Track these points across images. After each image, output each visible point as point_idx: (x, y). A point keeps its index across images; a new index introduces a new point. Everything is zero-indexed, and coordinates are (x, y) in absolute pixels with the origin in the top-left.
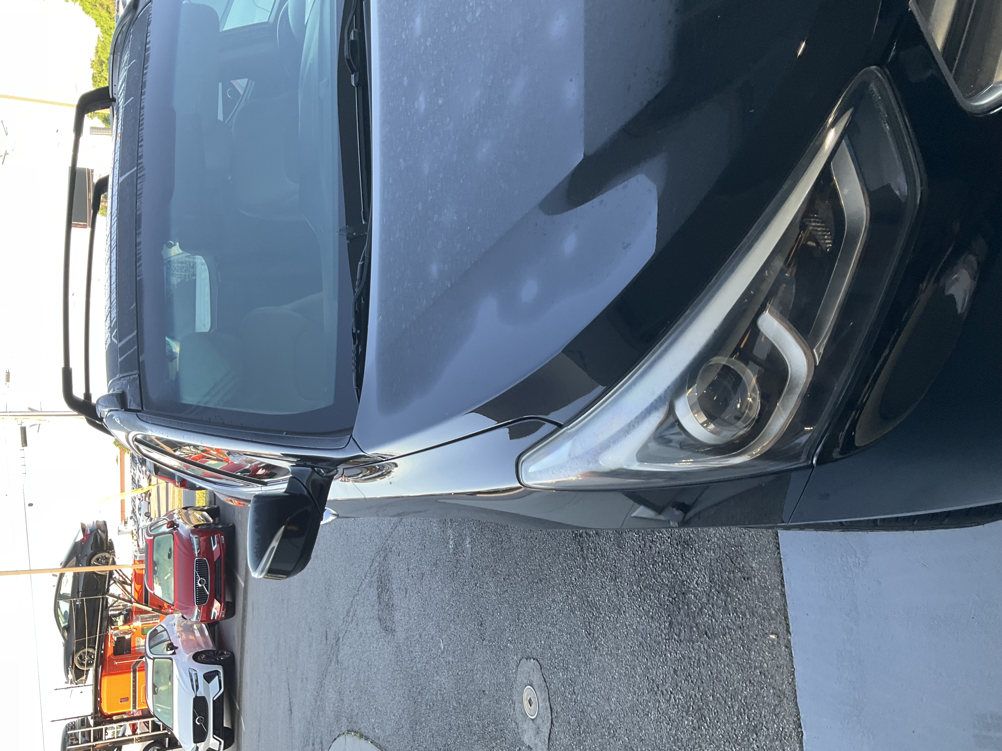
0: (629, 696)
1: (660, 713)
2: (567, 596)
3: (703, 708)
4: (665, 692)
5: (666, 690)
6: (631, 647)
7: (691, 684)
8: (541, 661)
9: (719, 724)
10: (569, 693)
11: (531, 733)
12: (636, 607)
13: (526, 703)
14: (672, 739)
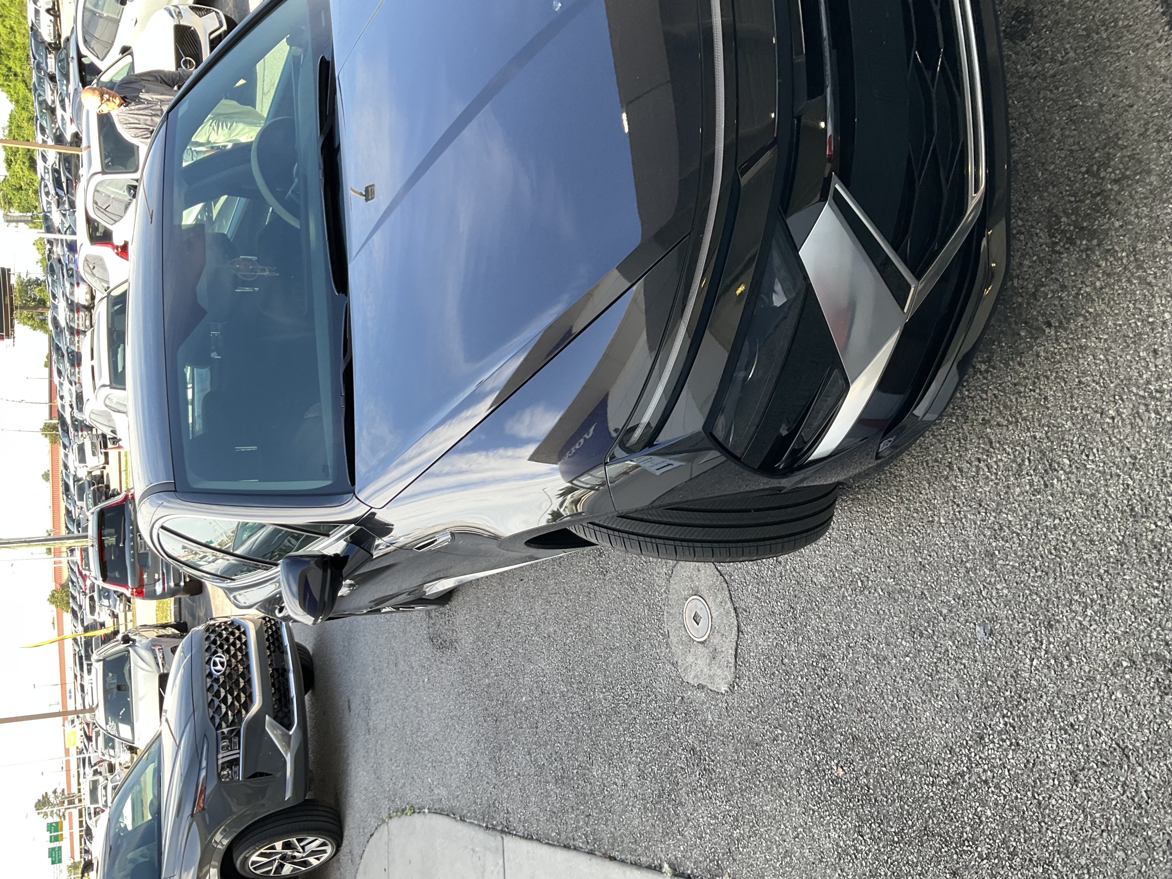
0: (890, 512)
1: (958, 505)
3: (1052, 450)
4: (966, 466)
5: (968, 462)
9: (1091, 457)
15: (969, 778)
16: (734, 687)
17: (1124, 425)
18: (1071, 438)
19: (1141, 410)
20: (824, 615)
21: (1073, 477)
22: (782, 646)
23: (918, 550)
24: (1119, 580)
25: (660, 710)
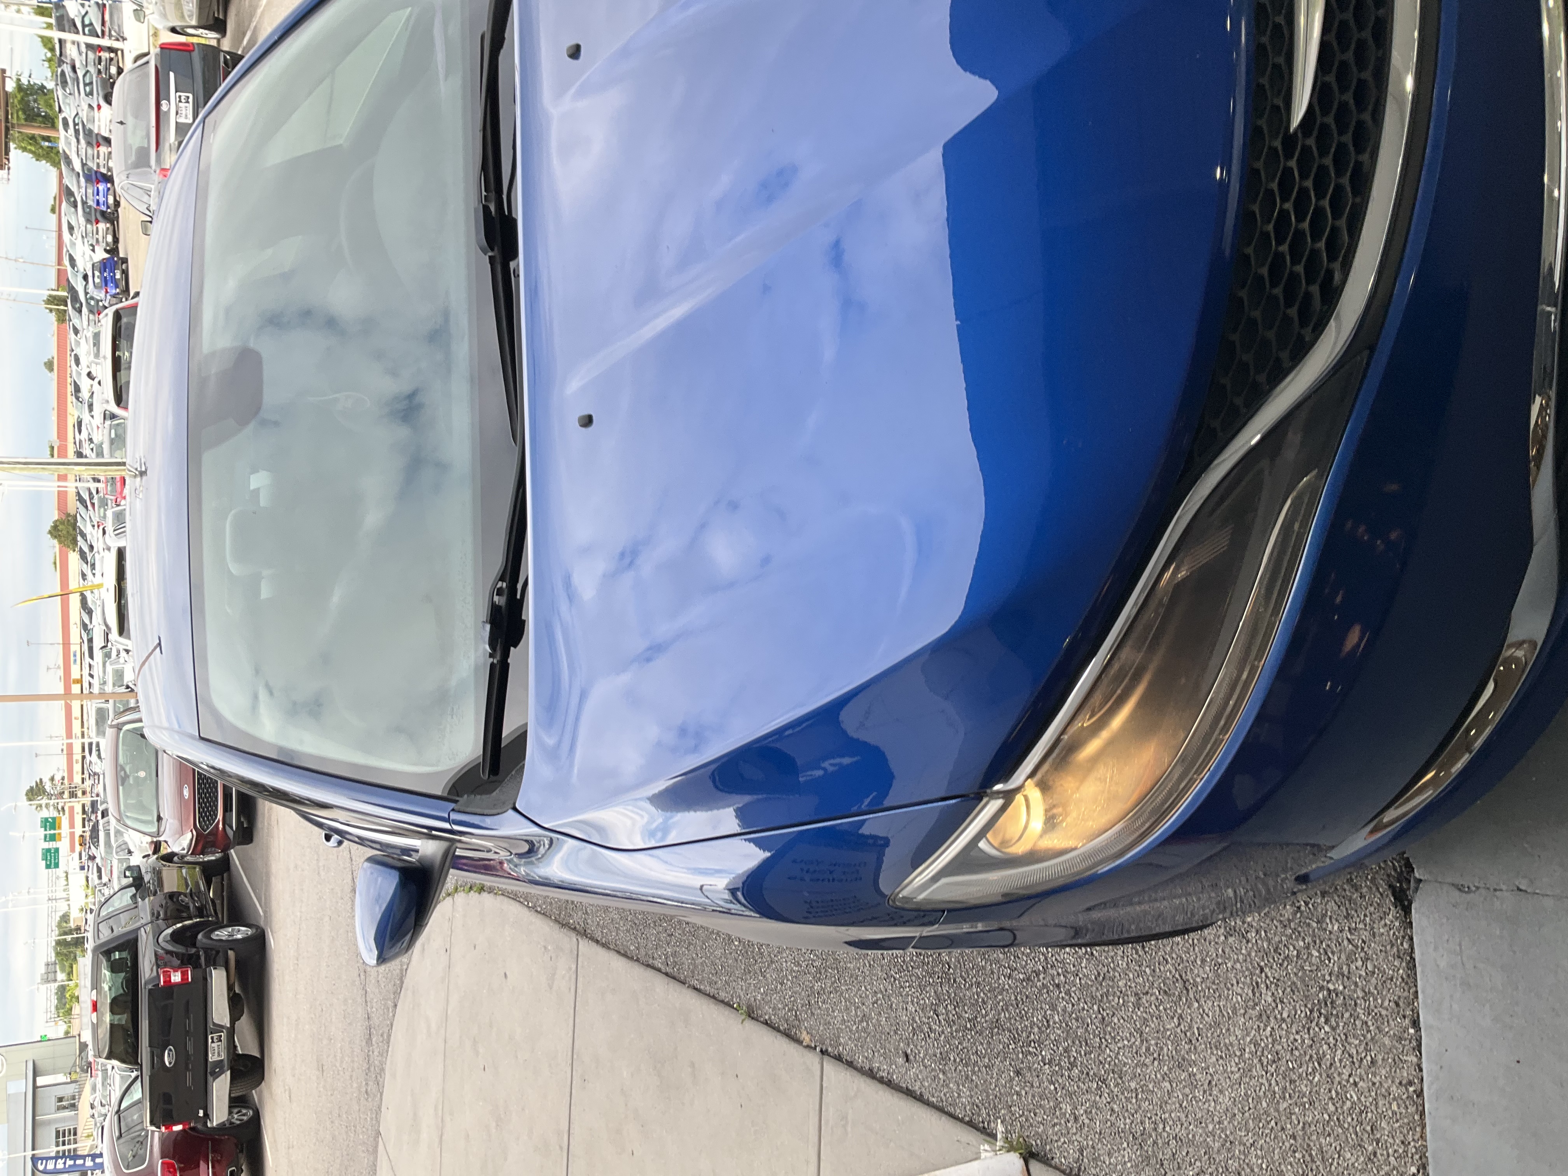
15: (1044, 978)
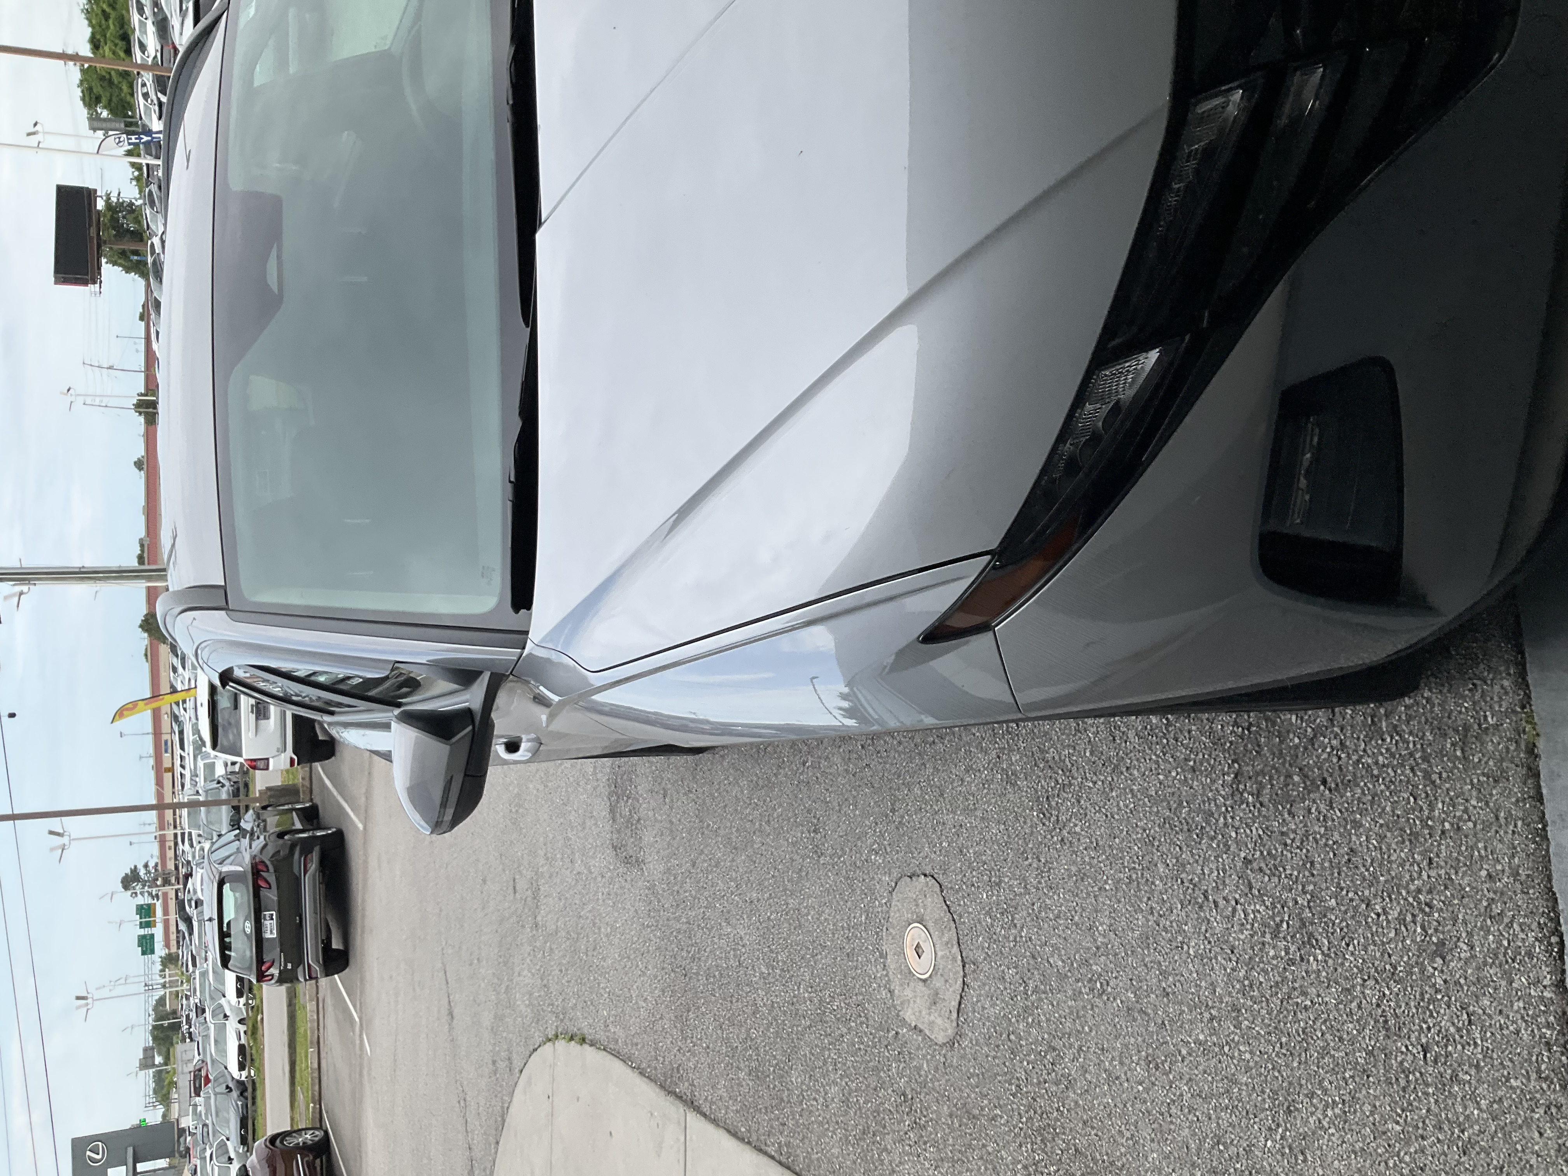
0: (1137, 919)
1: (1210, 942)
2: (999, 757)
3: (1312, 923)
4: (1222, 902)
5: (1224, 898)
6: (1145, 830)
7: (1286, 881)
8: (941, 878)
9: (1351, 948)
10: (1002, 927)
11: (921, 1003)
12: (1158, 756)
13: (910, 953)
14: (1238, 986)
16: (954, 1044)
17: (1388, 927)
18: (1333, 918)
19: (1409, 918)
20: (1058, 1004)
21: (1330, 962)
22: (1010, 1020)
23: (1164, 974)
24: (1364, 1092)
25: (871, 1037)
